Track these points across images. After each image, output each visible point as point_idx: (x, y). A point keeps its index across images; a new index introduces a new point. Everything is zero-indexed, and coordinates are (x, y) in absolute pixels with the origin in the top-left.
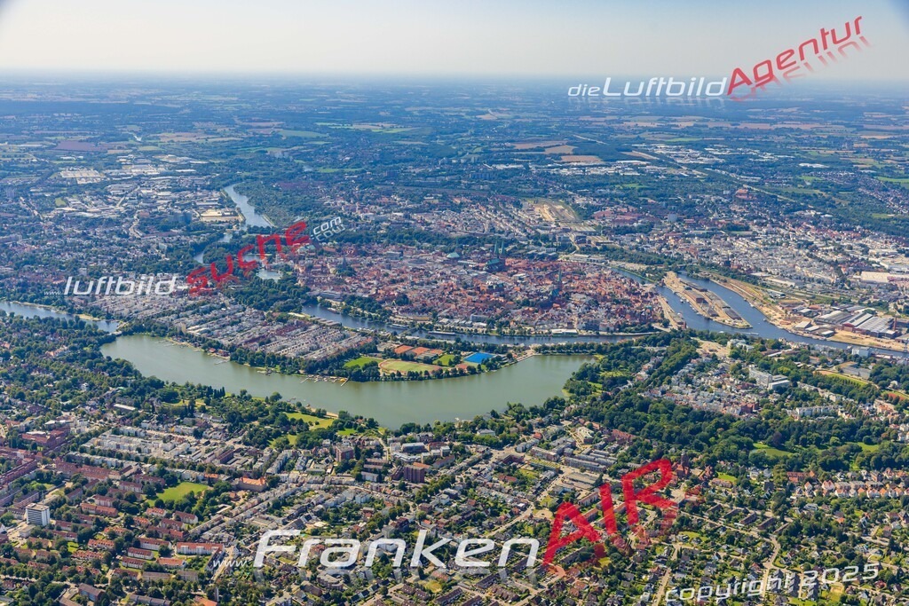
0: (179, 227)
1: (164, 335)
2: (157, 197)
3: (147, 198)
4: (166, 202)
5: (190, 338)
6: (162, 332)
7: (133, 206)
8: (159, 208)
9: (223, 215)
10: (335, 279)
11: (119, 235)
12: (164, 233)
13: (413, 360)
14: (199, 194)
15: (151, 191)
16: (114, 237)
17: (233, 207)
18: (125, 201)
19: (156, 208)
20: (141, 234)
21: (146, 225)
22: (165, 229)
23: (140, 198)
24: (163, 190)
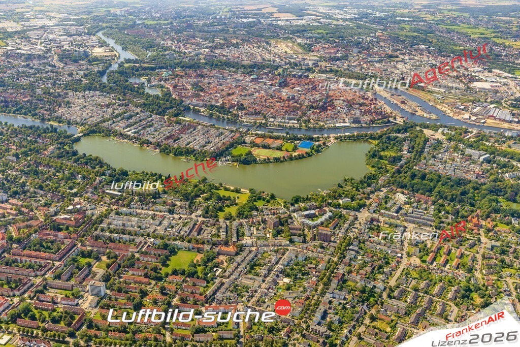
0: (83, 60)
1: (110, 136)
2: (60, 40)
3: (54, 41)
4: (67, 43)
5: (128, 137)
6: (109, 133)
7: (48, 46)
8: (65, 47)
9: (105, 52)
10: (193, 94)
11: (50, 66)
12: (76, 64)
13: (270, 148)
14: (85, 38)
15: (55, 36)
16: (47, 67)
17: (109, 46)
18: (41, 43)
19: (63, 47)
20: (63, 65)
21: (63, 58)
22: (76, 61)
23: (50, 40)
24: (62, 35)
